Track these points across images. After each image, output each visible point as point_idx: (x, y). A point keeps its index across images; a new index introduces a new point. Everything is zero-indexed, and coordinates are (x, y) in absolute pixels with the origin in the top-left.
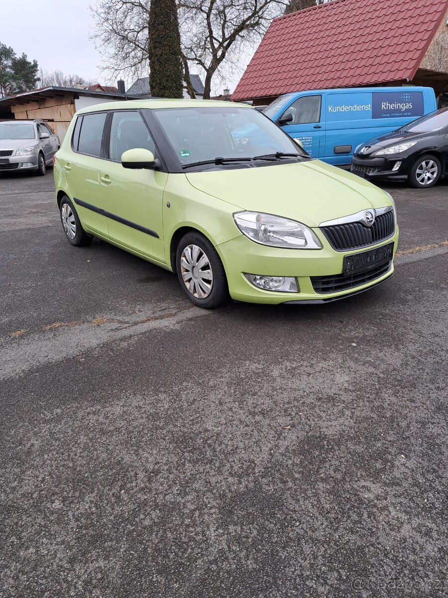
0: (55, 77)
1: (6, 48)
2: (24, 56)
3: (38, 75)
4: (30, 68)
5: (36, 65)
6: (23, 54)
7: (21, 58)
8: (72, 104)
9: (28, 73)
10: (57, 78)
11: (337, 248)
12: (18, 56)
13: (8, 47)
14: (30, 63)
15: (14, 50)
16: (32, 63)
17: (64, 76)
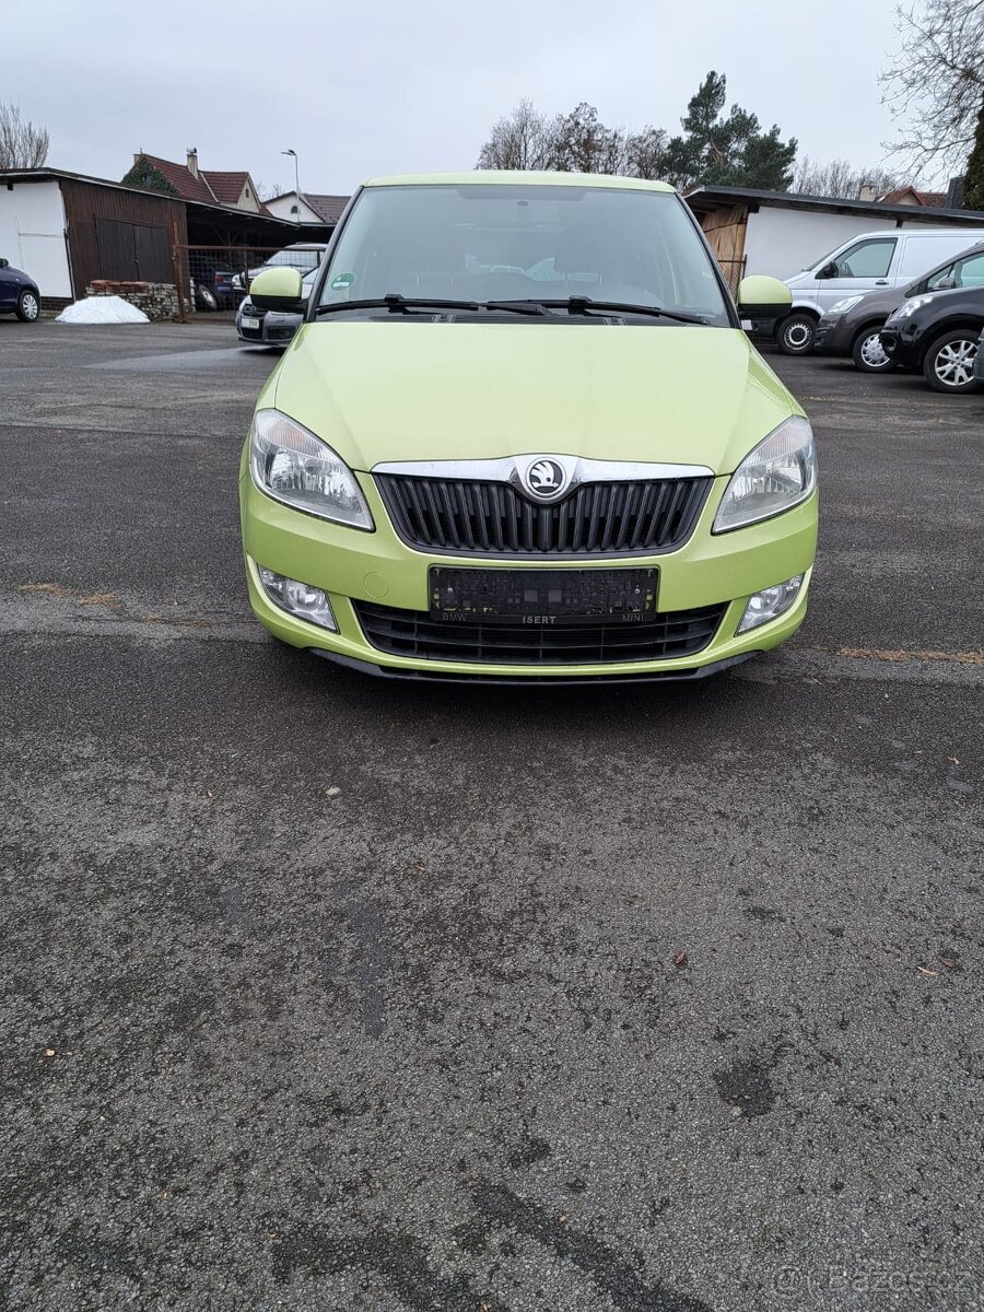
0: (830, 173)
1: (744, 117)
2: (775, 132)
3: (791, 170)
4: (778, 156)
5: (792, 149)
6: (774, 126)
7: (768, 135)
8: (740, 223)
9: (770, 167)
10: (835, 177)
11: (414, 540)
12: (763, 132)
13: (748, 115)
14: (783, 146)
15: (759, 121)
16: (787, 145)
17: (851, 171)
